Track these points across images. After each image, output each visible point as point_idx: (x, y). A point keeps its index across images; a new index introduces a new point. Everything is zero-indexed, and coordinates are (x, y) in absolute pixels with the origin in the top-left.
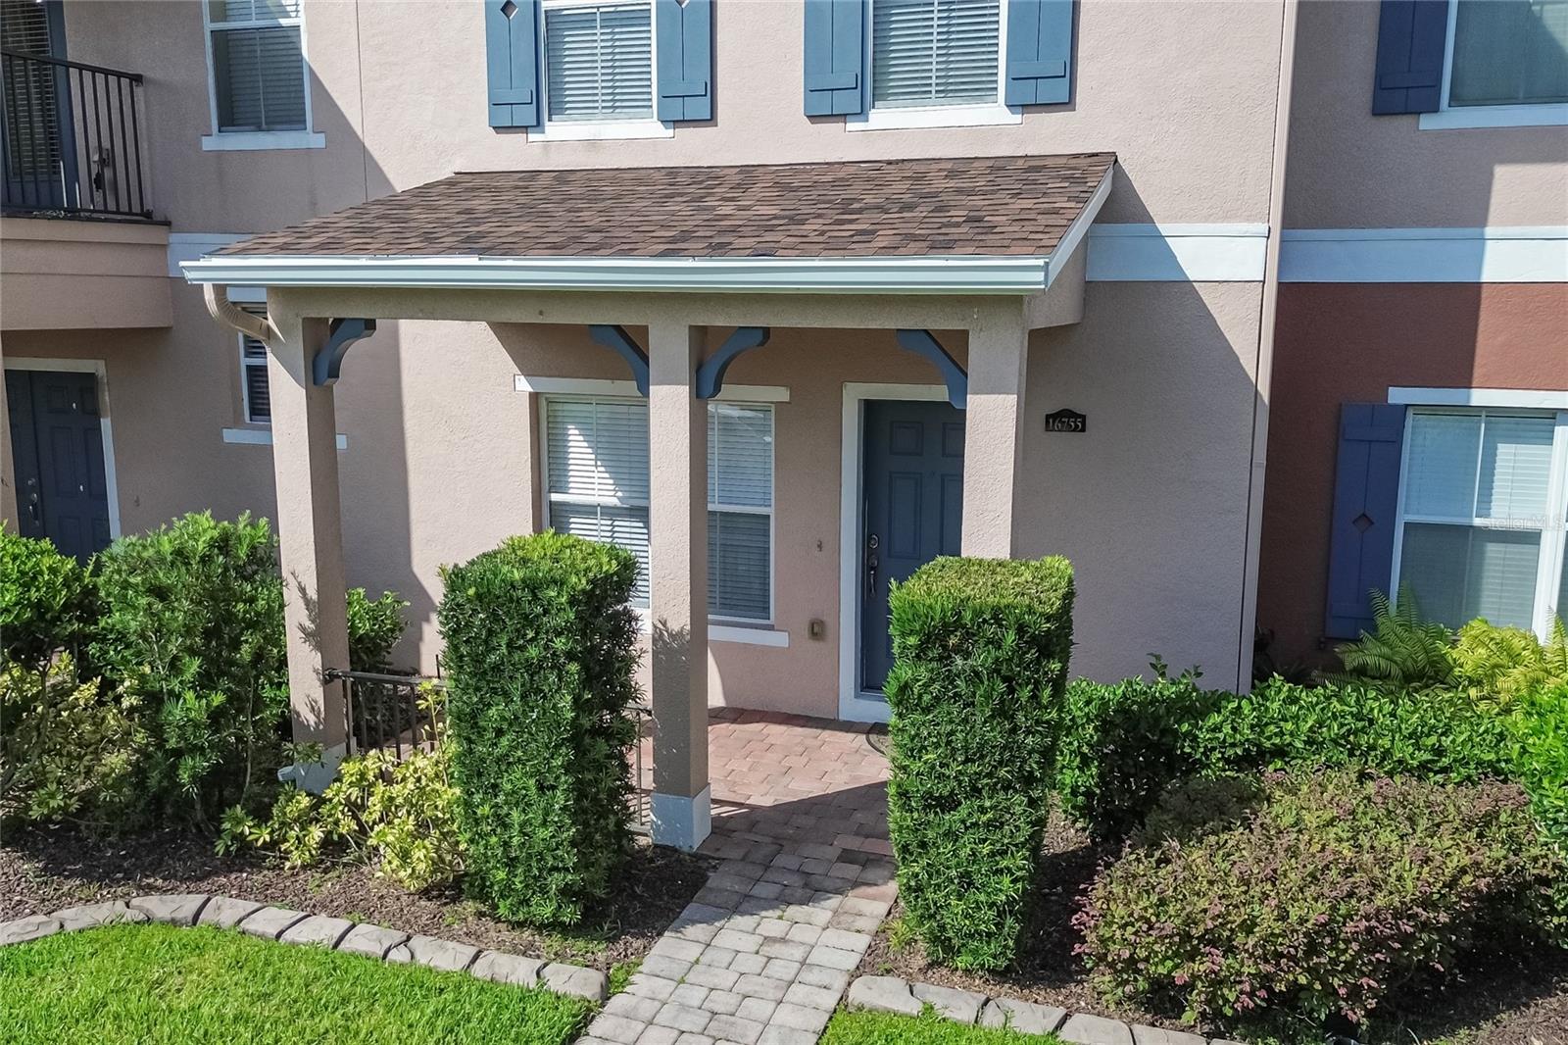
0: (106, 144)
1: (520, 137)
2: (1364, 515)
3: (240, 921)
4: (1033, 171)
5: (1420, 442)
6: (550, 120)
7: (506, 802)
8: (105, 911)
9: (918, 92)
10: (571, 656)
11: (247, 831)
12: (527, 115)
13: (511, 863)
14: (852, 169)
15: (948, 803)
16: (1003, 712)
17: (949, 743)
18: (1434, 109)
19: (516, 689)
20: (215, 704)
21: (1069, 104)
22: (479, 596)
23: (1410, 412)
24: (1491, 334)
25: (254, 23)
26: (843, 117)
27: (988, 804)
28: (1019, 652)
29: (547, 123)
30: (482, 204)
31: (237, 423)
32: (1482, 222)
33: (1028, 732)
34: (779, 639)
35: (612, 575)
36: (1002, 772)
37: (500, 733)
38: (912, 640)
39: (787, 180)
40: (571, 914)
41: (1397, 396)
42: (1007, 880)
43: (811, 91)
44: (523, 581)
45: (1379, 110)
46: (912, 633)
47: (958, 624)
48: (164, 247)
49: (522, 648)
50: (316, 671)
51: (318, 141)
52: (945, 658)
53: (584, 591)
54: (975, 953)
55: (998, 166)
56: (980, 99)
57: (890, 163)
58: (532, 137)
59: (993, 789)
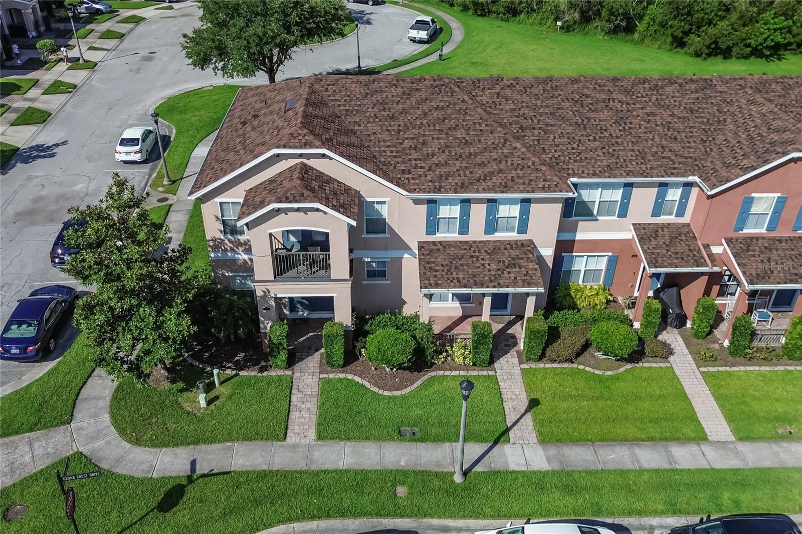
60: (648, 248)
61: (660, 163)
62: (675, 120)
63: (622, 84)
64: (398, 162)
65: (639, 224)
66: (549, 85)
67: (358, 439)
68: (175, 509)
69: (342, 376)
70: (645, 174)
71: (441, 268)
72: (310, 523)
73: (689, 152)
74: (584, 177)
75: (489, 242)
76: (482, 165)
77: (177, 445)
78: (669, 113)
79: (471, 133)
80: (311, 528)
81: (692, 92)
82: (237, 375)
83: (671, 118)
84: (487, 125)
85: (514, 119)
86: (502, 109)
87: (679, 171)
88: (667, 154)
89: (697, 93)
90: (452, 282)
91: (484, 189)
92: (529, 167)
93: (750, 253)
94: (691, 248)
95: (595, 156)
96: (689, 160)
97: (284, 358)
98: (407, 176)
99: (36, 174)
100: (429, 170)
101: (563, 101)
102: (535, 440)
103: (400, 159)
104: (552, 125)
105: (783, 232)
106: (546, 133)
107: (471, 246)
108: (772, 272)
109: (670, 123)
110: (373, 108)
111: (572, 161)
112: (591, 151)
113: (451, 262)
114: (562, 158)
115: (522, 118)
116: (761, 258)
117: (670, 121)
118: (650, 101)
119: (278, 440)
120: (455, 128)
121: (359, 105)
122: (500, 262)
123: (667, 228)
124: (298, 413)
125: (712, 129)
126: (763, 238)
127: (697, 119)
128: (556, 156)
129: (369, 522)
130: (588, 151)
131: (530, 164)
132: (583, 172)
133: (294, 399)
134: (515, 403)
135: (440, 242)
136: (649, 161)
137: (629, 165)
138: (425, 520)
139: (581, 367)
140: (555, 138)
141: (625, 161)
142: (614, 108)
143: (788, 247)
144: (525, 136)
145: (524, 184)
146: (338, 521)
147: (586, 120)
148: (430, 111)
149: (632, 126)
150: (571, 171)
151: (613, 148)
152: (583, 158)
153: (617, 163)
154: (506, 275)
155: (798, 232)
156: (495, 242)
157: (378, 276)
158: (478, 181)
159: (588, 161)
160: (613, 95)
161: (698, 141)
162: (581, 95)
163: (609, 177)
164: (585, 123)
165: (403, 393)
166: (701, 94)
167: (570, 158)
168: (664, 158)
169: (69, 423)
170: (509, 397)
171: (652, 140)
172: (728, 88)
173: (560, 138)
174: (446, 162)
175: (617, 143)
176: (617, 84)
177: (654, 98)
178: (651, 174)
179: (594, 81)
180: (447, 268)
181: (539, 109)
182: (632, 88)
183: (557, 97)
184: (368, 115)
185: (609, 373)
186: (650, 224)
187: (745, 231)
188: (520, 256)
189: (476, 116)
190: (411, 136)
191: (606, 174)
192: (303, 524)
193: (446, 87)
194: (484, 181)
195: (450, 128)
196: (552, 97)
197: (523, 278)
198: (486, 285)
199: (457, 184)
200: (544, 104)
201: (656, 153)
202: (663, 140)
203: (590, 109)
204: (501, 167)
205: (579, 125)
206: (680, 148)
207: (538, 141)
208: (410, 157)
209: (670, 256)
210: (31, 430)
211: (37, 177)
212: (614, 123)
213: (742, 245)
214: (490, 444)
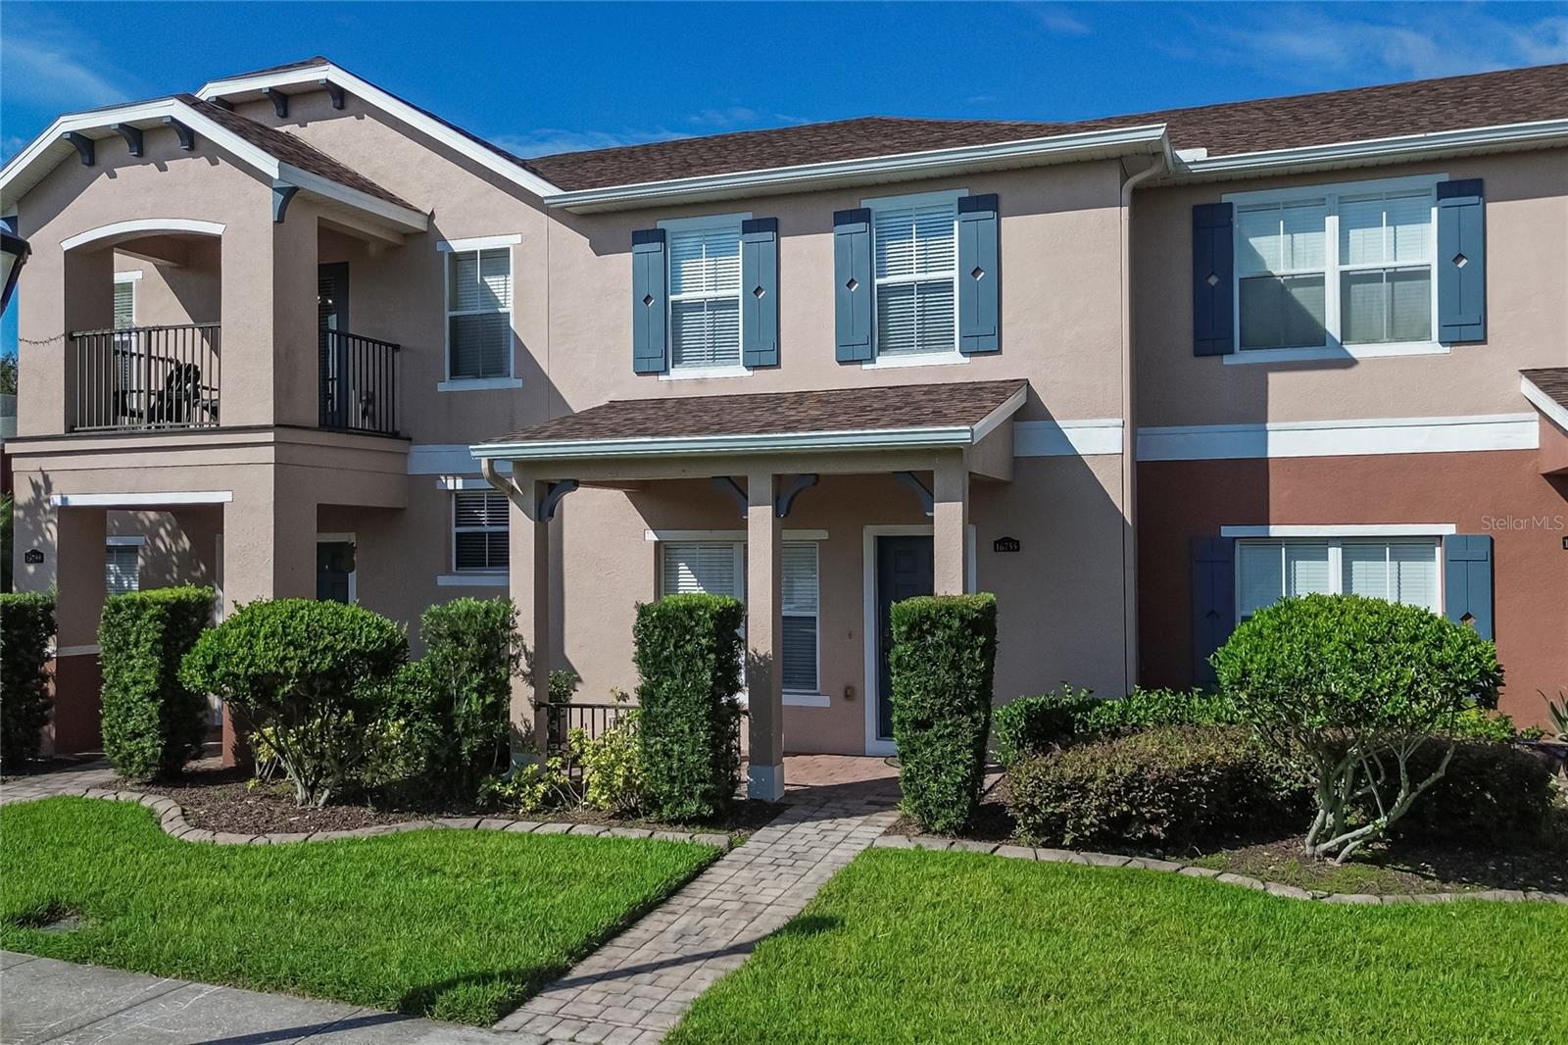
0: (371, 389)
1: (653, 378)
2: (1213, 612)
3: (504, 828)
4: (975, 390)
5: (1245, 562)
6: (673, 367)
7: (670, 741)
8: (421, 824)
9: (906, 346)
10: (710, 650)
11: (498, 788)
12: (659, 364)
13: (672, 780)
14: (866, 392)
15: (925, 725)
16: (954, 666)
17: (926, 687)
18: (1231, 352)
19: (678, 670)
20: (487, 702)
21: (998, 351)
22: (658, 617)
23: (1237, 541)
24: (1278, 491)
25: (479, 312)
26: (860, 362)
27: (949, 722)
28: (962, 629)
29: (671, 370)
30: (638, 416)
31: (448, 572)
32: (1266, 421)
33: (969, 677)
34: (824, 702)
35: (732, 608)
36: (956, 702)
37: (668, 699)
38: (903, 628)
39: (825, 399)
40: (708, 810)
41: (1227, 532)
42: (961, 768)
43: (839, 346)
44: (684, 607)
45: (1198, 353)
46: (904, 624)
47: (928, 617)
48: (406, 454)
49: (682, 646)
50: (530, 700)
51: (518, 384)
52: (921, 638)
53: (717, 612)
54: (945, 817)
55: (955, 389)
56: (946, 349)
57: (890, 388)
58: (661, 378)
59: (951, 714)
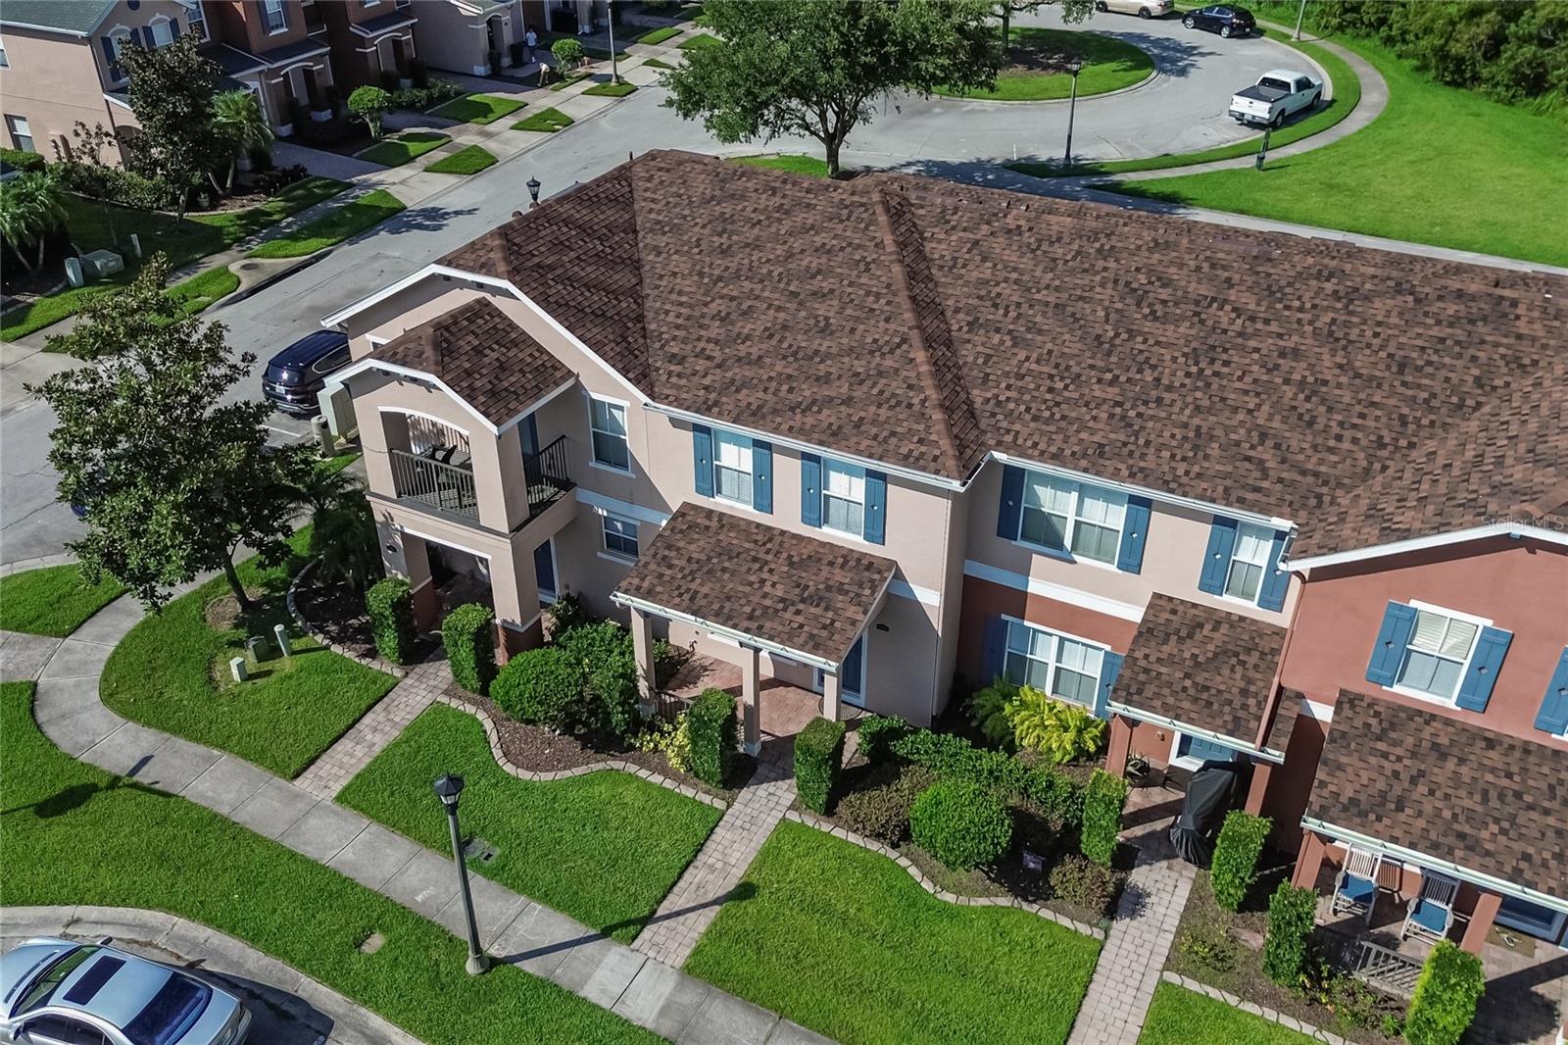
1: (706, 497)
18: (1015, 539)
21: (883, 544)
23: (1008, 622)
24: (1030, 607)
25: (609, 433)
26: (814, 526)
29: (716, 496)
31: (602, 550)
32: (1029, 576)
41: (1004, 617)
43: (803, 516)
45: (999, 535)
50: (646, 686)
51: (634, 476)
57: (828, 544)
58: (711, 499)
60: (1146, 657)
61: (1229, 468)
62: (1344, 380)
63: (1272, 271)
64: (674, 338)
65: (1171, 599)
66: (1097, 245)
67: (393, 825)
68: (56, 819)
69: (470, 709)
70: (1173, 485)
71: (682, 563)
72: (202, 928)
73: (1321, 462)
74: (1030, 457)
75: (810, 540)
76: (825, 379)
77: (148, 724)
78: (1338, 359)
79: (849, 311)
80: (195, 938)
81: (1439, 323)
82: (327, 648)
83: (1338, 371)
84: (889, 303)
85: (970, 301)
86: (961, 277)
87: (1264, 499)
88: (1266, 453)
89: (1451, 325)
90: (680, 595)
91: (791, 428)
92: (910, 406)
93: (1382, 746)
94: (1253, 688)
95: (1088, 417)
96: (1310, 479)
97: (392, 644)
98: (673, 368)
99: (389, 253)
100: (719, 366)
101: (1103, 285)
102: (679, 962)
103: (681, 333)
104: (1040, 332)
105: (1509, 723)
106: (1015, 345)
107: (770, 540)
108: (1400, 808)
109: (1325, 383)
110: (704, 227)
111: (1028, 417)
112: (1087, 405)
113: (709, 559)
114: (1012, 406)
115: (989, 303)
116: (1398, 767)
117: (1329, 378)
118: (1311, 323)
119: (284, 776)
120: (824, 295)
121: (685, 217)
122: (798, 586)
123: (1232, 626)
124: (351, 745)
125: (1425, 422)
126: (1448, 722)
127: (1401, 390)
128: (1002, 398)
129: (282, 970)
130: (1081, 402)
131: (916, 401)
132: (1035, 445)
133: (367, 720)
134: (711, 877)
135: (722, 515)
136: (1206, 457)
137: (1151, 457)
138: (363, 1010)
139: (904, 862)
140: (1027, 358)
141: (1148, 443)
142: (1210, 323)
143: (1500, 766)
144: (969, 341)
145: (875, 437)
146: (241, 945)
147: (1124, 336)
148: (803, 251)
149: (1225, 370)
150: (1009, 438)
151: (1142, 409)
152: (1057, 416)
153: (1125, 444)
154: (788, 615)
155: (1554, 736)
156: (823, 544)
157: (626, 551)
158: (792, 409)
159: (1063, 424)
160: (1233, 292)
161: (1364, 442)
162: (1153, 279)
163: (1086, 470)
164: (1117, 341)
165: (536, 778)
166: (1459, 332)
167: (1028, 410)
168: (1248, 459)
169: (66, 636)
170: (711, 861)
171: (1250, 412)
172: (1549, 330)
173: (1038, 362)
174: (760, 358)
175: (1159, 401)
176: (1260, 269)
177: (1327, 318)
178: (1188, 489)
179: (1208, 253)
180: (695, 566)
181: (1039, 291)
182: (1290, 284)
183: (1097, 273)
184: (685, 238)
185: (949, 897)
186: (1195, 606)
187: (1397, 689)
188: (846, 587)
189: (883, 279)
190: (734, 293)
191: (1084, 463)
192: (191, 924)
193: (866, 211)
194: (803, 411)
195: (814, 294)
196: (1085, 271)
197: (815, 632)
198: (735, 621)
199: (749, 404)
200: (1057, 283)
201: (1238, 444)
202: (1278, 417)
203: (1153, 312)
204: (855, 394)
205: (1101, 343)
206: (1305, 445)
207: (988, 357)
208: (703, 333)
209: (1184, 689)
210: (17, 630)
211: (387, 257)
212: (1185, 355)
213: (1373, 722)
214: (592, 932)
